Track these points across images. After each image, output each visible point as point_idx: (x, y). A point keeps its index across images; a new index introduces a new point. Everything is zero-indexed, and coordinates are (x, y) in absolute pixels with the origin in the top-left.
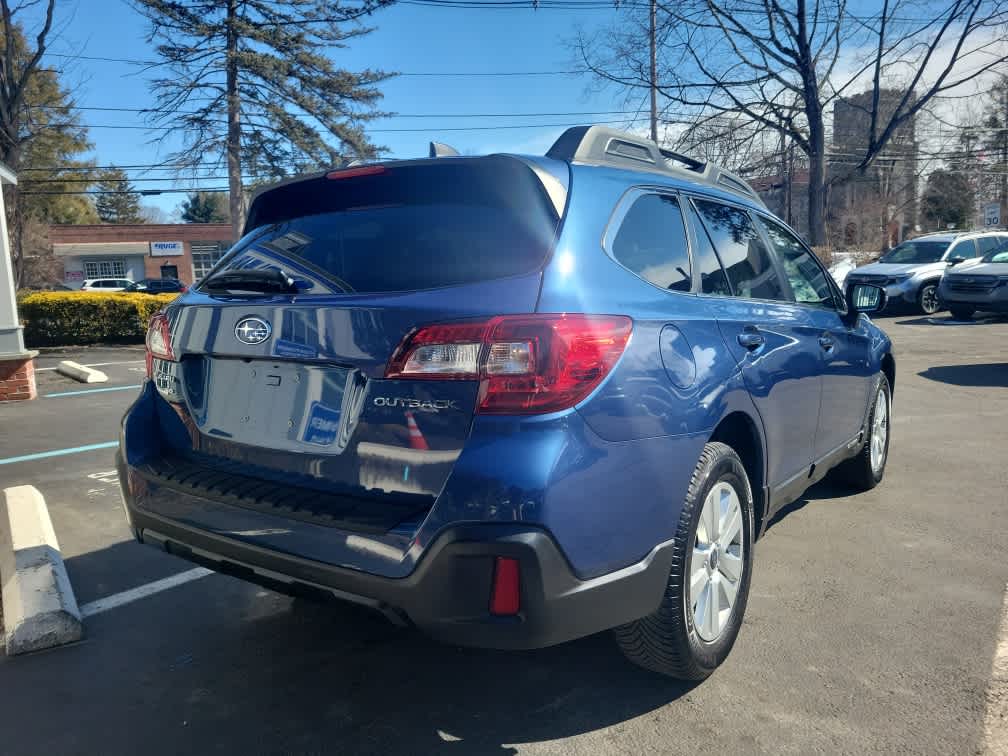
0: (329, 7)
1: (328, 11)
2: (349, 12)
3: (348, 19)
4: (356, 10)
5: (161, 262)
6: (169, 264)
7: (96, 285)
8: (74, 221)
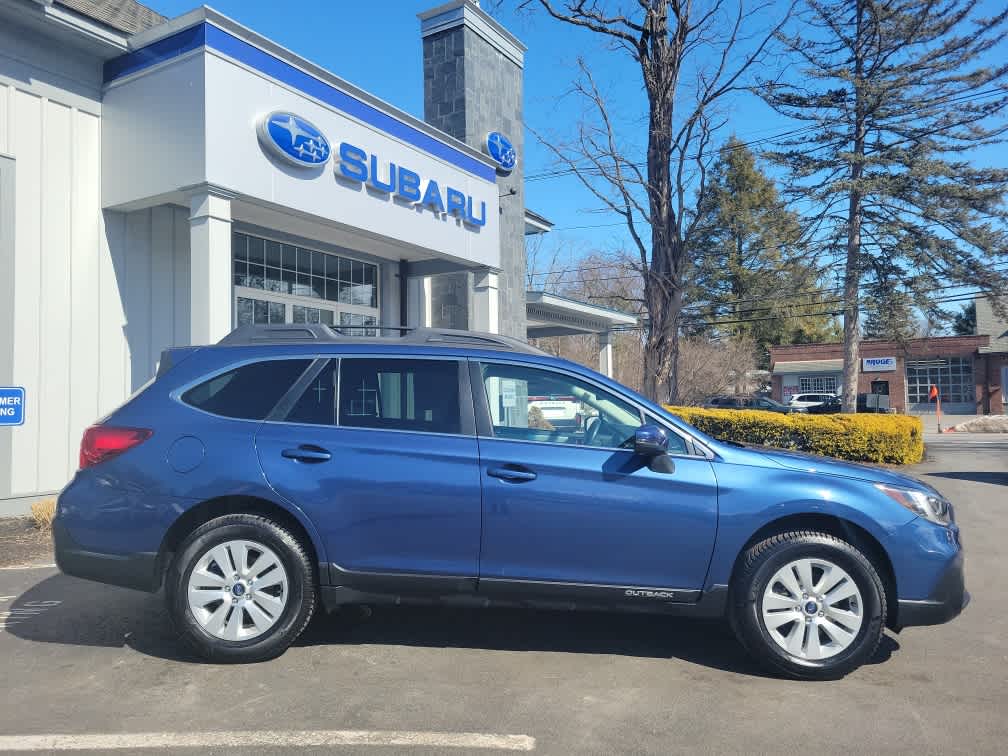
0: (961, 110)
1: (962, 113)
2: (986, 108)
3: (987, 114)
4: (996, 104)
5: (872, 378)
6: (879, 380)
7: (800, 399)
8: (824, 340)
